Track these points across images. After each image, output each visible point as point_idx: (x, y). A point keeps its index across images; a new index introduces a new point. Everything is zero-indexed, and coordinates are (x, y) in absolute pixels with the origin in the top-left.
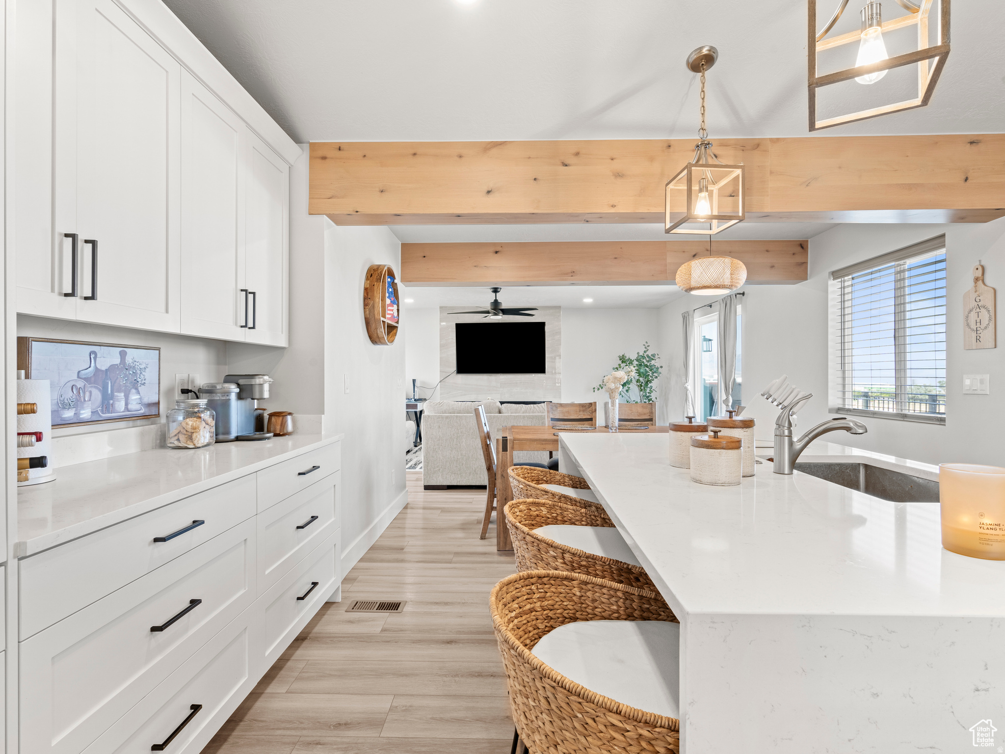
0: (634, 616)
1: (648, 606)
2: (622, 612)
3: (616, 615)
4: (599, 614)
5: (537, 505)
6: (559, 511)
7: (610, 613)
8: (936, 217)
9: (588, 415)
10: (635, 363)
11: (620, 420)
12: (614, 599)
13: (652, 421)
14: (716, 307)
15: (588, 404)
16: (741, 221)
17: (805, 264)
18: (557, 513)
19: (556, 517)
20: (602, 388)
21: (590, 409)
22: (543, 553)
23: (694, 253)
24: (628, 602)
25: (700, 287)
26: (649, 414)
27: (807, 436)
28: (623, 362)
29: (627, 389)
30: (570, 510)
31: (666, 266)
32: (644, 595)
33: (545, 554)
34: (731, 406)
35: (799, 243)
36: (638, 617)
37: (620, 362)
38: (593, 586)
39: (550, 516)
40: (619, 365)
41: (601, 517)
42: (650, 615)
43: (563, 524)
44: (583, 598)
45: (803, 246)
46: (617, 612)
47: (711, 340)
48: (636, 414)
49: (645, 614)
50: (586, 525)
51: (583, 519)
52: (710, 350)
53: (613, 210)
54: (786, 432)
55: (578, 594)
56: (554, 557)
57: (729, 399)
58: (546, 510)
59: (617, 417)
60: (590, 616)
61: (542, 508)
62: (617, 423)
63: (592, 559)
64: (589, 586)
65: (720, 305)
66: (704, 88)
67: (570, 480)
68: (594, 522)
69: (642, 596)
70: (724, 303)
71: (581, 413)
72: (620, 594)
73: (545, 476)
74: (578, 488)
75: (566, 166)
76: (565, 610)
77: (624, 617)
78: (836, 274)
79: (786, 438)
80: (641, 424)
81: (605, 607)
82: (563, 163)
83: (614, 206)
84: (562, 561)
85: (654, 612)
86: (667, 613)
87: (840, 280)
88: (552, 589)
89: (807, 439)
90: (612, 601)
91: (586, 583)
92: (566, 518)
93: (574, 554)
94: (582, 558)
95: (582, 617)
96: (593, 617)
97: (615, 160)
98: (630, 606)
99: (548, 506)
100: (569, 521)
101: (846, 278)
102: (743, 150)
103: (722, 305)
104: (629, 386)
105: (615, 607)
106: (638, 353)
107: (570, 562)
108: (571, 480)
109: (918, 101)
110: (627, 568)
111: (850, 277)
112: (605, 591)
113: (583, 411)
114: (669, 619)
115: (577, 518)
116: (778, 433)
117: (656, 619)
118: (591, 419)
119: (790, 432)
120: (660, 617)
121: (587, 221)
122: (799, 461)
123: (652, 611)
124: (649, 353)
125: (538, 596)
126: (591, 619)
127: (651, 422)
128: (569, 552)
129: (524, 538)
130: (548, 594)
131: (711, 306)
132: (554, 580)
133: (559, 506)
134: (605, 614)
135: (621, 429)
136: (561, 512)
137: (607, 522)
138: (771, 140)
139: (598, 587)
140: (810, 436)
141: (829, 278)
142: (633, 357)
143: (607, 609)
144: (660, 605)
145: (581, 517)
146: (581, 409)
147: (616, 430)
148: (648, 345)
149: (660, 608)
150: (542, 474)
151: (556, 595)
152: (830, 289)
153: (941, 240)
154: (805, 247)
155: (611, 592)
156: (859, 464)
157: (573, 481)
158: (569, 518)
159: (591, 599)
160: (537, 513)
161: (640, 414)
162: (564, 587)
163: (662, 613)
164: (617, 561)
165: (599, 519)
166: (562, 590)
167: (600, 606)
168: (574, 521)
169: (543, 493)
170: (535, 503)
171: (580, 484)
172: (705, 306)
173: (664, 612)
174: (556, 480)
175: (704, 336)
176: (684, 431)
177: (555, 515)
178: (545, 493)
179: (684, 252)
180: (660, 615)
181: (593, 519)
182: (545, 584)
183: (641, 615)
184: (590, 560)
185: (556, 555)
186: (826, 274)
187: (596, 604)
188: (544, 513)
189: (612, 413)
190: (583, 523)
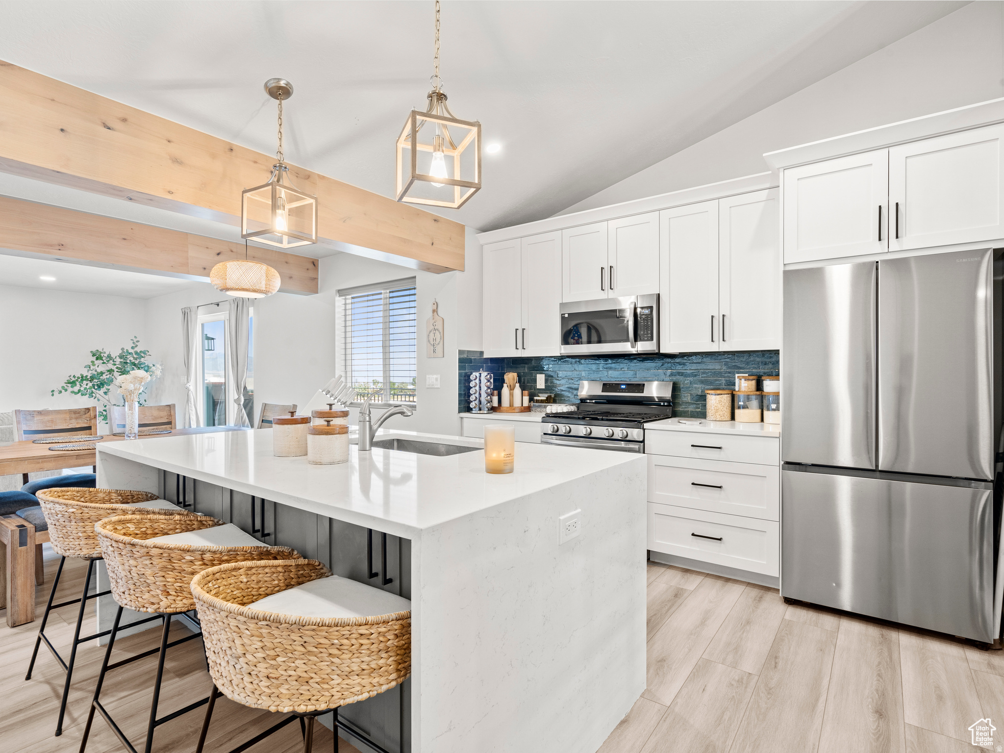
0: (292, 585)
1: (302, 572)
2: (282, 585)
3: (277, 589)
4: (263, 593)
5: (123, 522)
6: (148, 525)
7: (272, 588)
8: (410, 263)
9: (84, 423)
10: (118, 360)
11: (140, 426)
12: (275, 575)
13: (171, 424)
14: (224, 306)
15: (84, 410)
16: (314, 243)
17: (315, 279)
18: (146, 527)
19: (145, 531)
20: (66, 390)
21: (87, 415)
22: (175, 561)
23: (218, 252)
24: (286, 574)
25: (238, 288)
26: (167, 417)
27: (379, 420)
28: (97, 359)
29: (106, 391)
30: (161, 521)
31: (188, 259)
32: (300, 563)
33: (179, 562)
34: (243, 405)
35: (312, 261)
36: (295, 584)
37: (94, 359)
38: (256, 569)
39: (138, 532)
40: (93, 362)
41: (197, 520)
42: (304, 578)
43: (154, 537)
44: (248, 583)
45: (314, 264)
46: (278, 586)
47: (213, 339)
48: (151, 418)
49: (300, 580)
50: (181, 532)
51: (177, 527)
52: (213, 349)
53: (169, 197)
54: (367, 419)
55: (245, 580)
56: (191, 562)
57: (240, 399)
58: (133, 526)
59: (137, 423)
60: (255, 597)
61: (128, 525)
62: (136, 429)
63: (234, 551)
64: (253, 571)
65: (230, 305)
66: (281, 116)
67: (118, 496)
68: (189, 527)
69: (298, 565)
70: (234, 303)
71: (73, 421)
72: (280, 569)
73: (83, 497)
74: (129, 503)
75: (109, 129)
76: (235, 599)
77: (284, 588)
78: (341, 292)
79: (368, 423)
80: (156, 429)
81: (267, 585)
82: (104, 123)
83: (170, 192)
84: (201, 563)
85: (306, 575)
86: (316, 573)
87: (344, 297)
88: (223, 583)
89: (380, 422)
90: (273, 578)
91: (251, 568)
92: (156, 530)
93: (215, 552)
94: (223, 554)
95: (249, 600)
96: (257, 598)
97: (172, 144)
98: (288, 577)
99: (135, 521)
100: (160, 532)
101: (348, 297)
102: (297, 177)
103: (233, 305)
104: (109, 387)
105: (276, 582)
106: (123, 349)
107: (211, 560)
108: (120, 495)
109: (456, 205)
110: (267, 550)
111: (350, 296)
112: (267, 570)
113: (76, 418)
114: (318, 577)
115: (171, 527)
116: (362, 420)
117: (309, 581)
118: (89, 428)
119: (370, 418)
120: (312, 578)
121: (131, 199)
122: (374, 440)
123: (305, 575)
124: (138, 349)
125: (214, 592)
126: (257, 600)
127: (170, 426)
128: (209, 551)
129: (148, 553)
130: (221, 588)
131: (218, 305)
132: (224, 574)
133: (149, 518)
134: (268, 591)
135: (141, 435)
136: (151, 524)
137: (204, 524)
138: (319, 175)
139: (261, 568)
140: (382, 420)
141: (336, 295)
142: (115, 353)
143: (269, 586)
144: (311, 568)
145: (175, 526)
146: (73, 416)
147: (135, 436)
148: (137, 340)
149: (311, 570)
150: (79, 495)
151: (227, 587)
152: (337, 304)
153: (413, 280)
154: (316, 265)
155: (273, 570)
156: (394, 439)
157: (122, 496)
158: (161, 529)
159: (255, 582)
160: (124, 531)
161: (156, 418)
162: (233, 578)
163: (313, 574)
164: (257, 547)
165: (195, 523)
166: (232, 581)
167: (264, 586)
168: (166, 531)
169: (109, 511)
170: (120, 521)
171: (132, 498)
172: (212, 304)
173: (314, 573)
174: (98, 499)
175: (207, 335)
176: (291, 424)
177: (144, 529)
178: (112, 511)
179: (207, 248)
180: (311, 576)
181: (189, 524)
182: (218, 580)
183: (297, 582)
184: (231, 553)
185: (193, 558)
186: (333, 291)
187: (260, 585)
188: (131, 529)
189: (130, 418)
190: (177, 531)
